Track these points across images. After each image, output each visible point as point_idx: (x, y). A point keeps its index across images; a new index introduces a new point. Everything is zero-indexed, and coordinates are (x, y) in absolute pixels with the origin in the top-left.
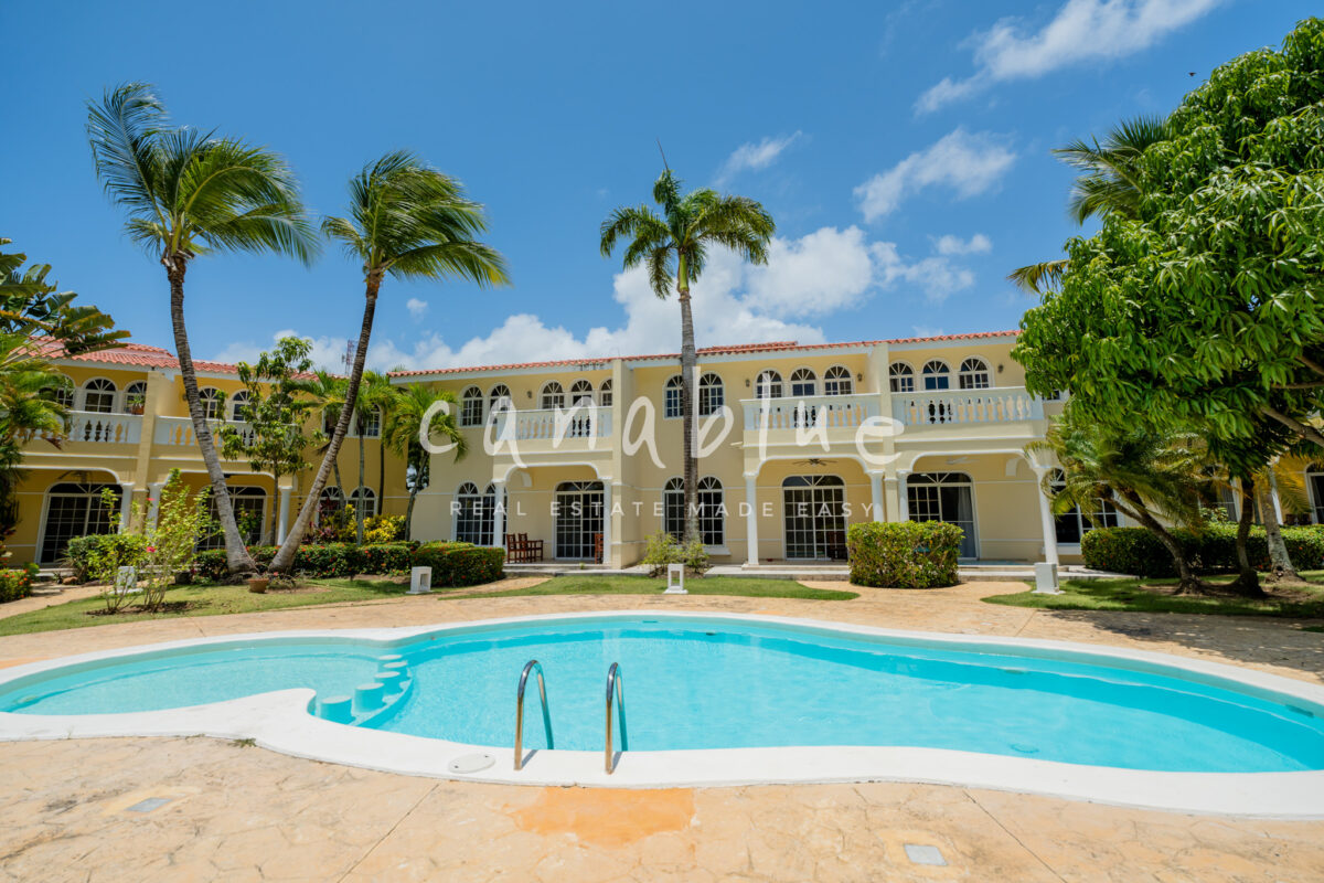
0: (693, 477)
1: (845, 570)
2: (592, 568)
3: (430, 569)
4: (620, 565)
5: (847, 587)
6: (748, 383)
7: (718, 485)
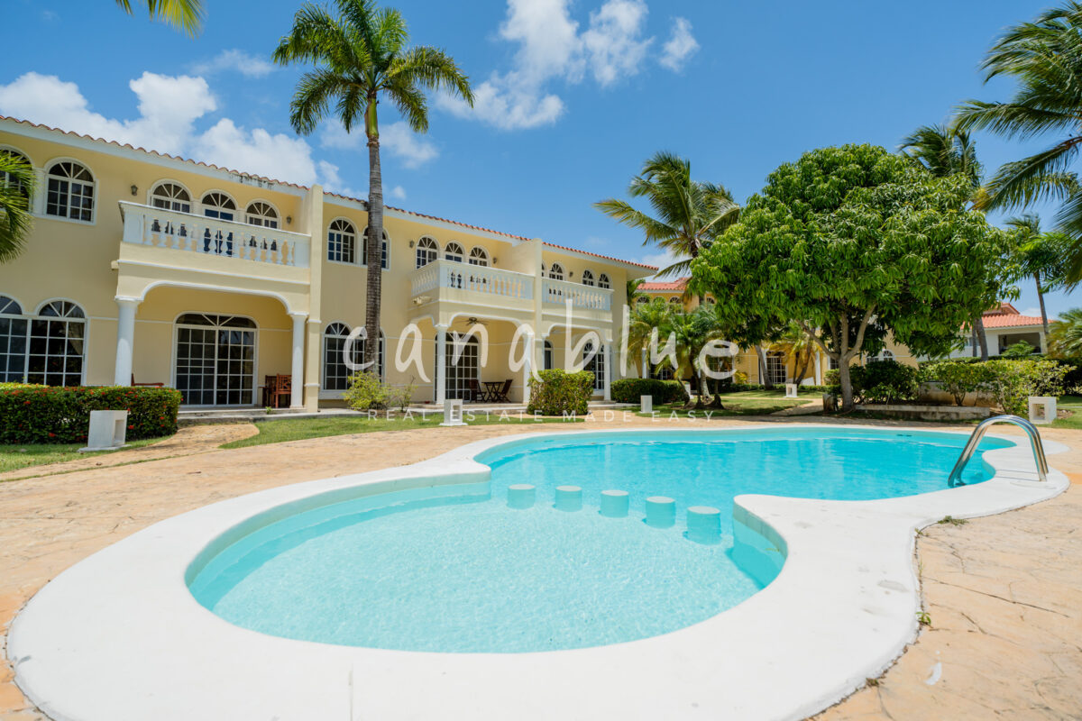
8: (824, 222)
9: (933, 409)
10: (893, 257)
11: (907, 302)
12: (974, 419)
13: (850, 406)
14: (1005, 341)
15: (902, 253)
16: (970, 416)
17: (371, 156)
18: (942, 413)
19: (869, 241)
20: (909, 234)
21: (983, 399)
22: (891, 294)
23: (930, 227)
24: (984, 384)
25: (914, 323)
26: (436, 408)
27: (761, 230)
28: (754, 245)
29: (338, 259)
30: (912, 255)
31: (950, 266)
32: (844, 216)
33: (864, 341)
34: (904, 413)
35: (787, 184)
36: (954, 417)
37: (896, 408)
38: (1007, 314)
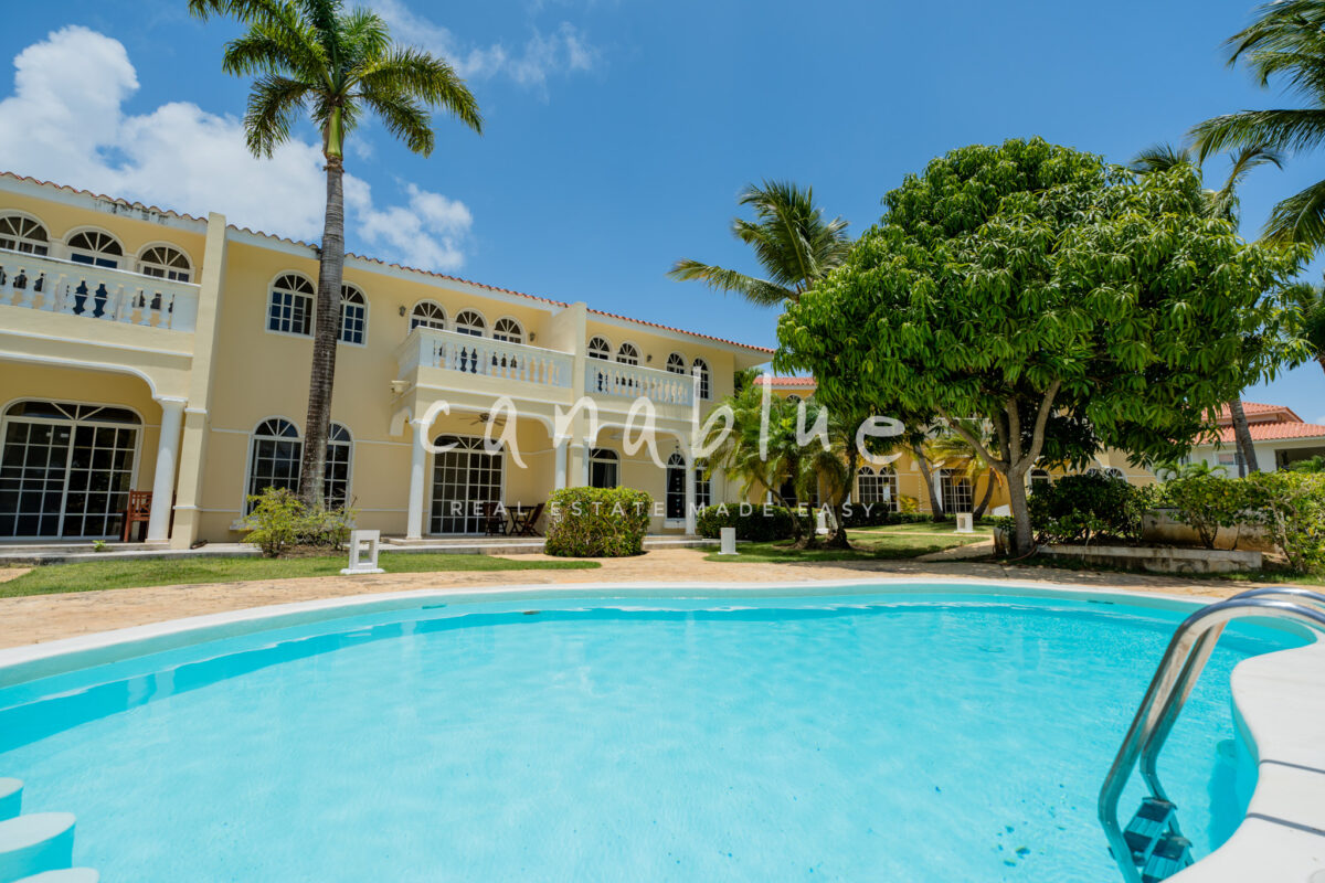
0: (325, 419)
1: (541, 542)
2: (124, 549)
4: (188, 542)
5: (543, 557)
6: (402, 311)
7: (345, 436)
8: (961, 247)
9: (1164, 553)
10: (1074, 297)
11: (1105, 373)
12: (1234, 572)
13: (1029, 547)
14: (1286, 458)
15: (1088, 289)
16: (1227, 567)
17: (329, 184)
18: (1180, 560)
19: (1031, 270)
20: (1095, 255)
21: (1249, 537)
22: (1078, 360)
23: (1133, 241)
24: (1248, 512)
25: (1117, 406)
26: (402, 544)
27: (867, 267)
28: (857, 290)
29: (286, 328)
30: (1104, 288)
31: (1170, 307)
32: (993, 234)
33: (1045, 442)
34: (1115, 559)
35: (910, 202)
36: (1200, 567)
37: (1103, 551)
38: (1285, 422)
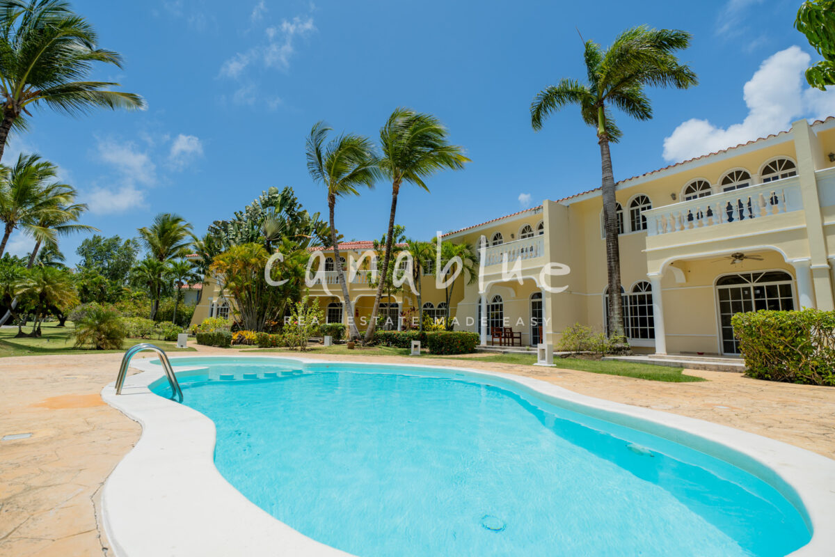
3: (419, 342)
